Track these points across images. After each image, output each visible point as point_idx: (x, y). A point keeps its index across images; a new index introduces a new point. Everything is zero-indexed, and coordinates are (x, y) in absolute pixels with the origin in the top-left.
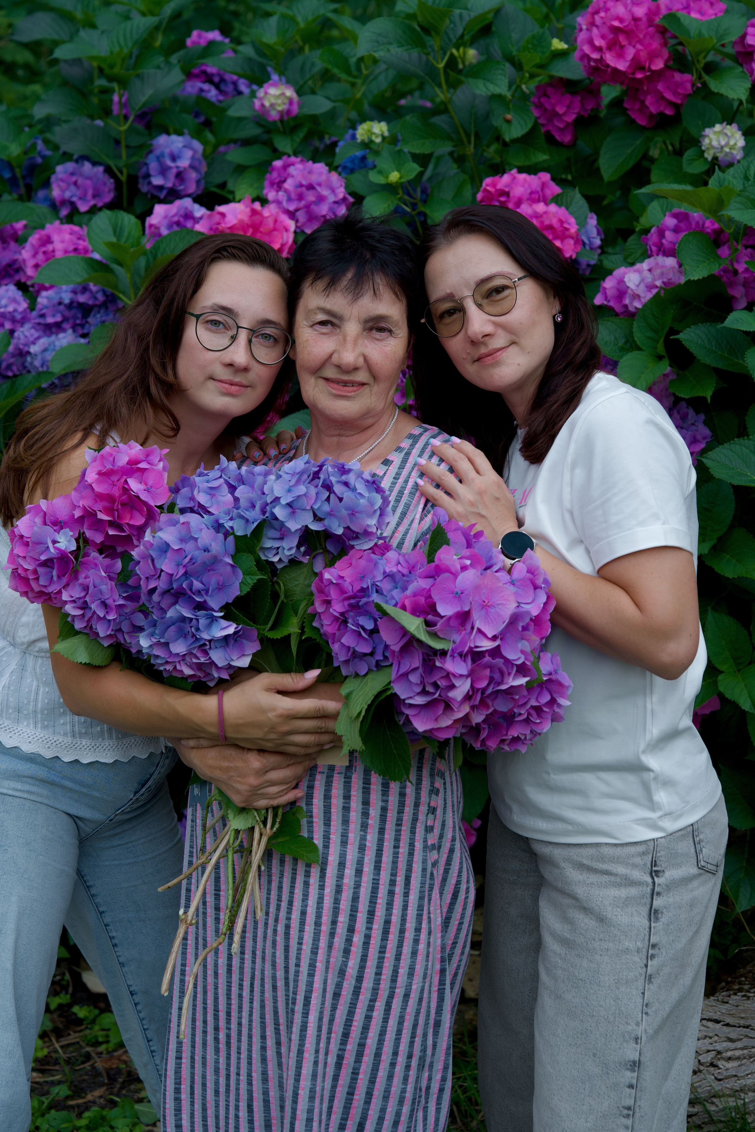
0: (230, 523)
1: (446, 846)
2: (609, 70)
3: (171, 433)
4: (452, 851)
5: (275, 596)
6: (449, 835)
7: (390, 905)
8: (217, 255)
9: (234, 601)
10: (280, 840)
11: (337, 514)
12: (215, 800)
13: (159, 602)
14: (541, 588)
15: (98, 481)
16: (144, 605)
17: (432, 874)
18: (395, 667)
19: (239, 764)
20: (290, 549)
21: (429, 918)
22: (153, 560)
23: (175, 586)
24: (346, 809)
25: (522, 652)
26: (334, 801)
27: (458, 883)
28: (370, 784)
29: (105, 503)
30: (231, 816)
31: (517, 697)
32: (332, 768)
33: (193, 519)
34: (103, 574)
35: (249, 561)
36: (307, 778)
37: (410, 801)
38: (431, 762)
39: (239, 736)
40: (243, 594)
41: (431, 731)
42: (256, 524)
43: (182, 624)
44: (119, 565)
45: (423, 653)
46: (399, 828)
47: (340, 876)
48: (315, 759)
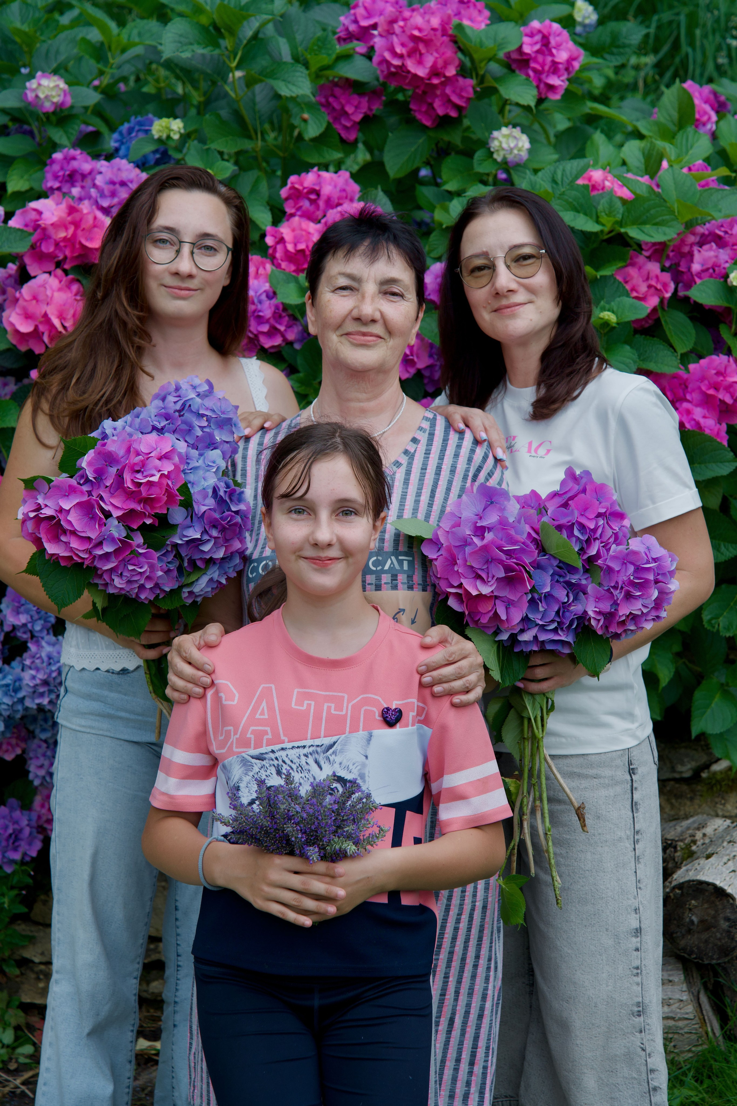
2: (410, 75)
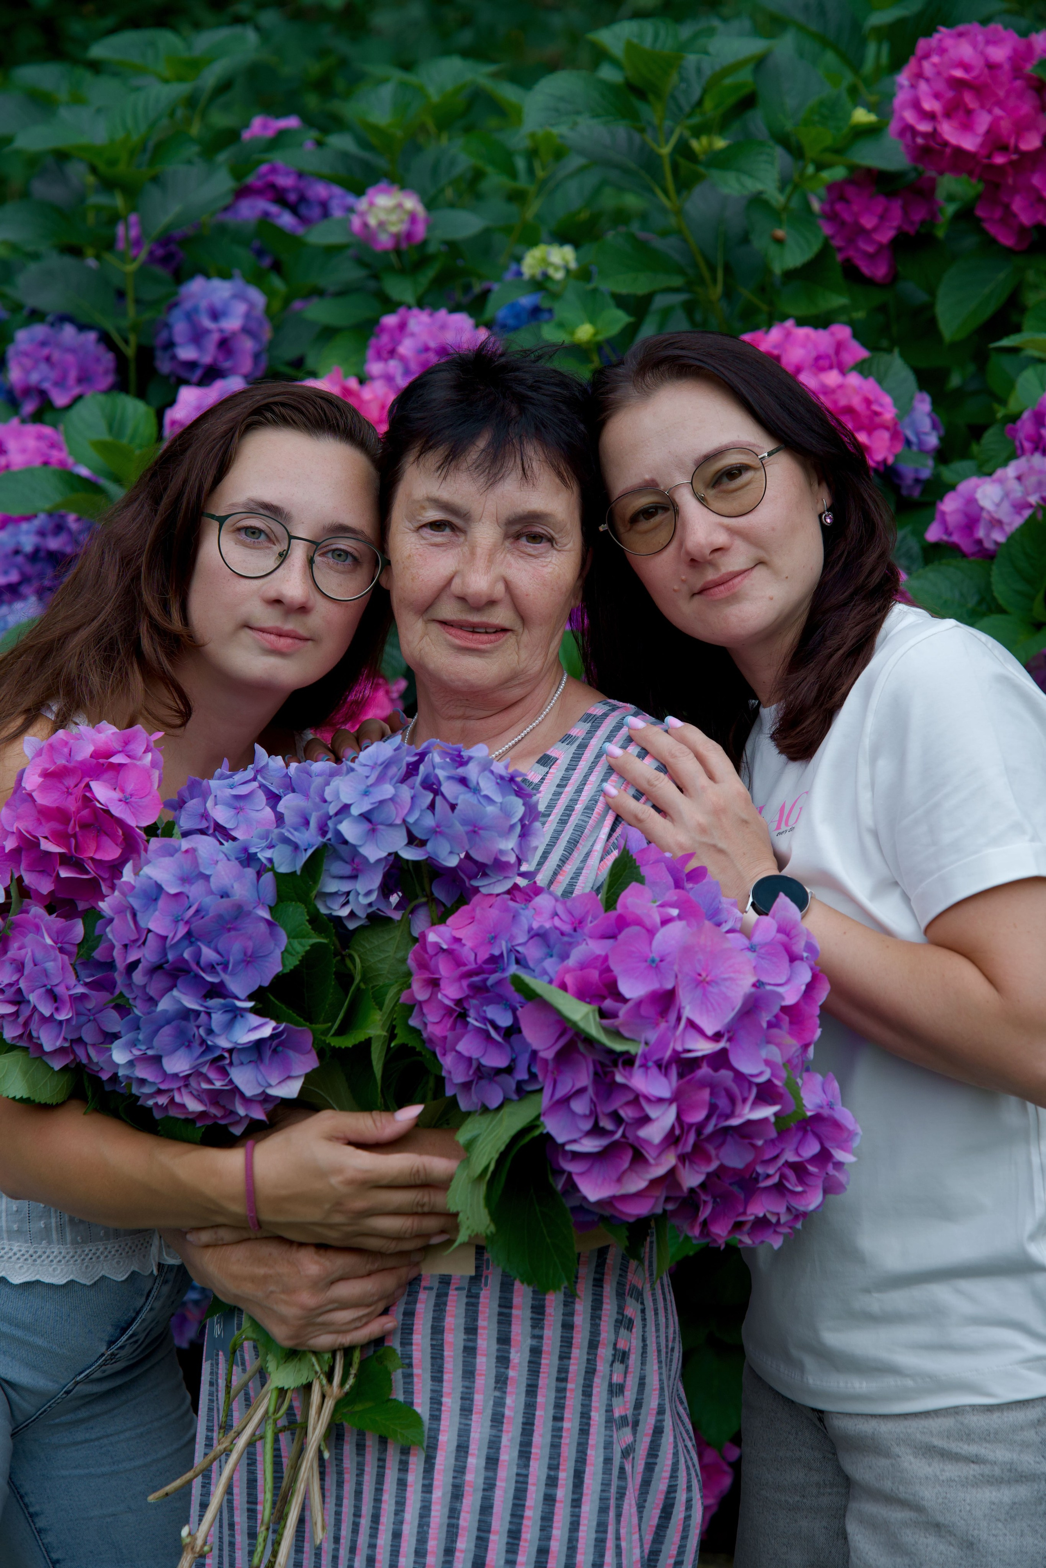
0: (268, 854)
1: (648, 1422)
2: (948, 150)
3: (178, 722)
4: (658, 1431)
5: (345, 979)
6: (652, 1402)
7: (547, 1520)
8: (256, 418)
9: (272, 983)
10: (358, 1408)
11: (446, 830)
12: (247, 1339)
13: (145, 986)
14: (802, 959)
15: (42, 788)
16: (121, 995)
17: (622, 1470)
18: (547, 1092)
19: (283, 1269)
20: (369, 893)
21: (618, 1547)
22: (134, 915)
23: (170, 957)
24: (470, 1351)
25: (767, 1063)
26: (448, 1337)
27: (672, 1489)
28: (511, 1307)
29: (53, 825)
30: (271, 1366)
31: (760, 1143)
32: (445, 1281)
33: (205, 845)
34: (49, 941)
35: (298, 914)
36: (404, 1299)
37: (581, 1337)
38: (618, 1272)
39: (281, 1219)
40: (287, 971)
41: (610, 1202)
42: (310, 852)
43: (183, 1023)
44: (79, 929)
45: (594, 1062)
46: (562, 1385)
47: (460, 1470)
48: (417, 1264)
